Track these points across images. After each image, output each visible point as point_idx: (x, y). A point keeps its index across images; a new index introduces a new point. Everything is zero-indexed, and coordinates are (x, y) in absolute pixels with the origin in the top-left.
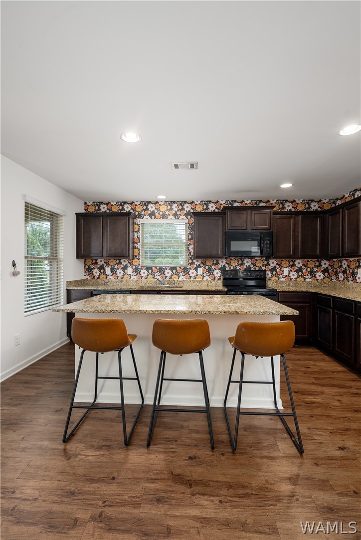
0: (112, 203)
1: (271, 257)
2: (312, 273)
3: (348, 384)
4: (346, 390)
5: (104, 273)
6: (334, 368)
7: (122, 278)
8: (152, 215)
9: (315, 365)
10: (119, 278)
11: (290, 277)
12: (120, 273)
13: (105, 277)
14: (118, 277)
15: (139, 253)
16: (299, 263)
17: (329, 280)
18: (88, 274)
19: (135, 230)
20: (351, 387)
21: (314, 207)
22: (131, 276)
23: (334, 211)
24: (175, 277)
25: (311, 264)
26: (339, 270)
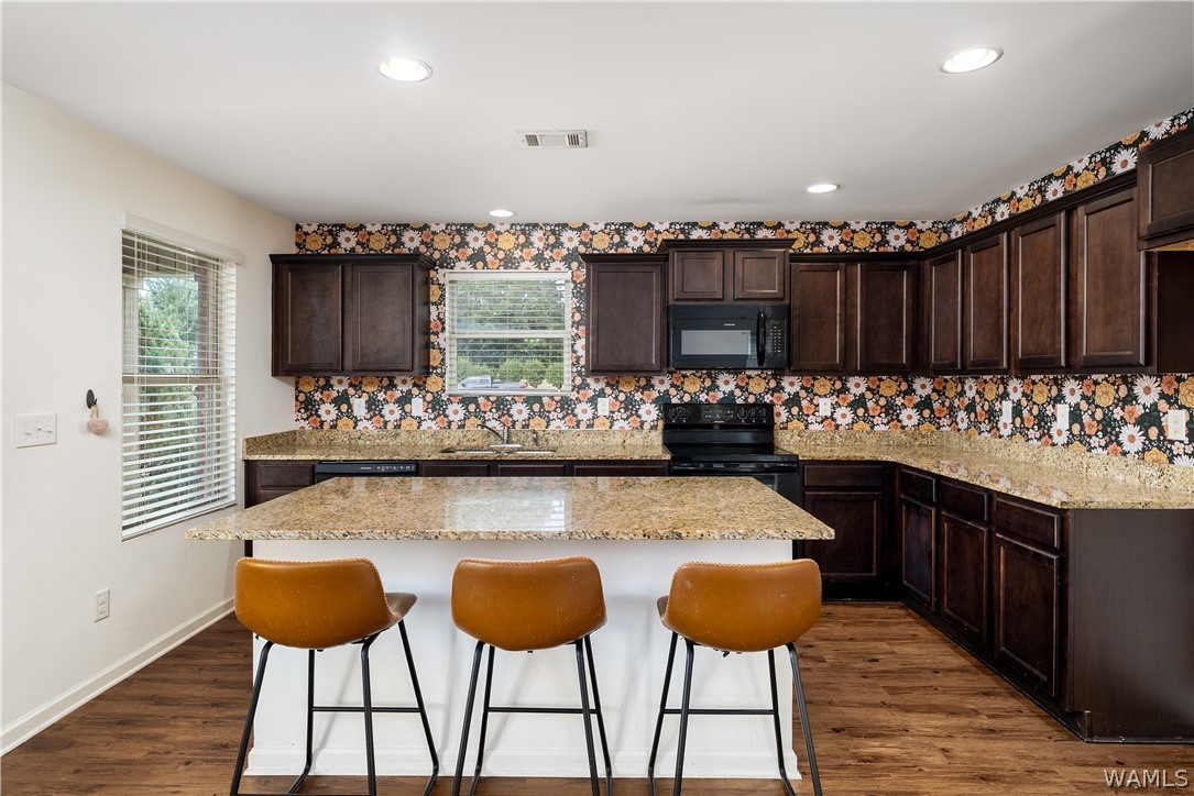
0: (369, 228)
1: (787, 370)
2: (891, 410)
3: (972, 703)
4: (964, 721)
5: (350, 414)
6: (940, 659)
7: (398, 426)
8: (477, 258)
9: (893, 653)
10: (390, 426)
11: (834, 420)
12: (391, 412)
13: (351, 423)
14: (386, 423)
15: (443, 360)
16: (857, 386)
17: (933, 428)
18: (305, 416)
19: (433, 299)
20: (976, 712)
21: (897, 240)
22: (420, 421)
23: (944, 253)
24: (537, 424)
25: (889, 386)
26: (957, 403)
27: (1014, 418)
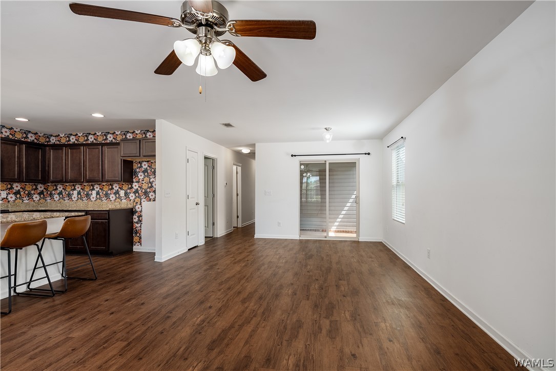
2: (29, 195)
16: (17, 186)
17: (45, 200)
26: (54, 192)
27: (78, 195)
